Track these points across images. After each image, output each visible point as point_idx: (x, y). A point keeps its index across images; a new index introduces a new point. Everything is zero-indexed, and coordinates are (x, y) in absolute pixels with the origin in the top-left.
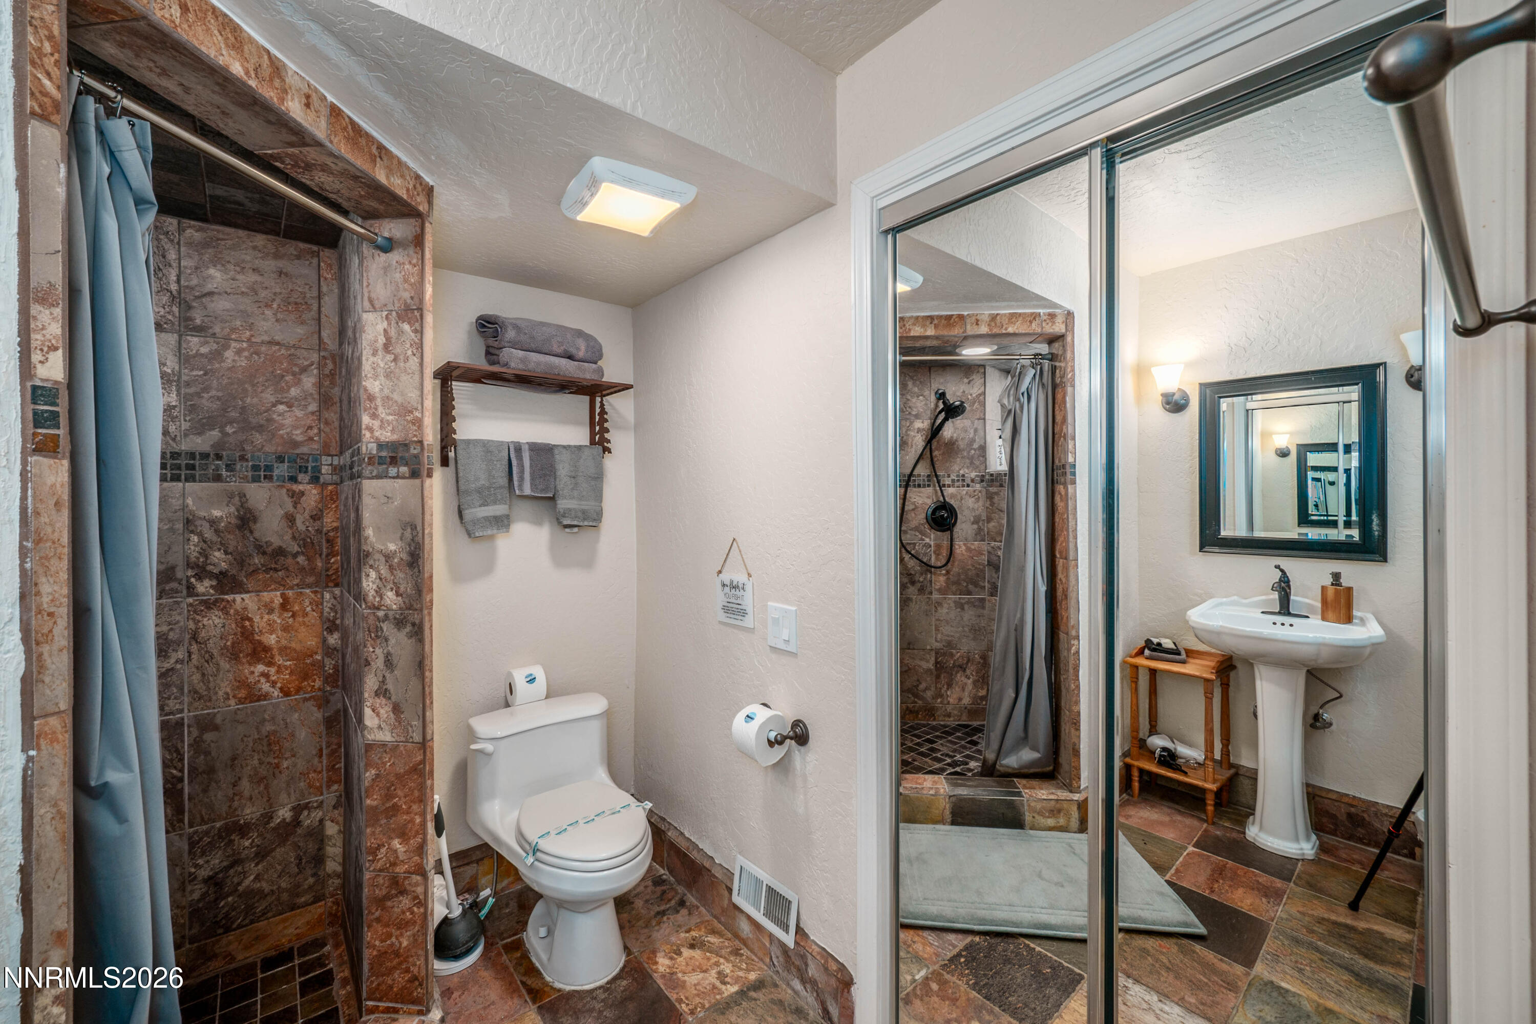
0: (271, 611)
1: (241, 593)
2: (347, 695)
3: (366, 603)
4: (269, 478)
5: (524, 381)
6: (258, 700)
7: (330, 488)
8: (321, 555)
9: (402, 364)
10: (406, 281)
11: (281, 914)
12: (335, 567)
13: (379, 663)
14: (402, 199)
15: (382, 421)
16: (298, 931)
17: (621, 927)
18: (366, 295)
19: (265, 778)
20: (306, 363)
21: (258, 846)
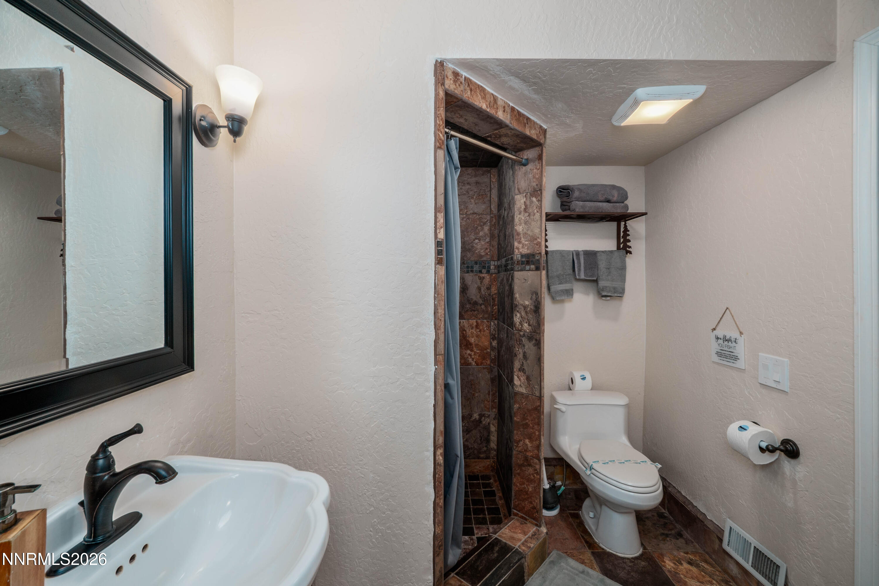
0: (472, 328)
1: (463, 319)
2: (500, 368)
3: (515, 328)
4: (472, 271)
5: (582, 218)
6: (468, 365)
7: (494, 275)
8: (490, 305)
9: (532, 217)
10: (534, 177)
11: (474, 459)
12: (495, 311)
13: (521, 356)
14: (535, 139)
15: (523, 244)
16: (480, 469)
17: (640, 533)
18: (516, 187)
19: (470, 399)
20: (485, 221)
21: (467, 427)
